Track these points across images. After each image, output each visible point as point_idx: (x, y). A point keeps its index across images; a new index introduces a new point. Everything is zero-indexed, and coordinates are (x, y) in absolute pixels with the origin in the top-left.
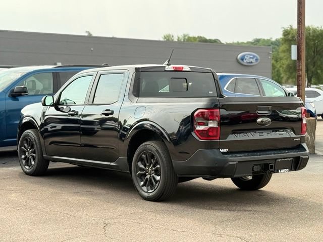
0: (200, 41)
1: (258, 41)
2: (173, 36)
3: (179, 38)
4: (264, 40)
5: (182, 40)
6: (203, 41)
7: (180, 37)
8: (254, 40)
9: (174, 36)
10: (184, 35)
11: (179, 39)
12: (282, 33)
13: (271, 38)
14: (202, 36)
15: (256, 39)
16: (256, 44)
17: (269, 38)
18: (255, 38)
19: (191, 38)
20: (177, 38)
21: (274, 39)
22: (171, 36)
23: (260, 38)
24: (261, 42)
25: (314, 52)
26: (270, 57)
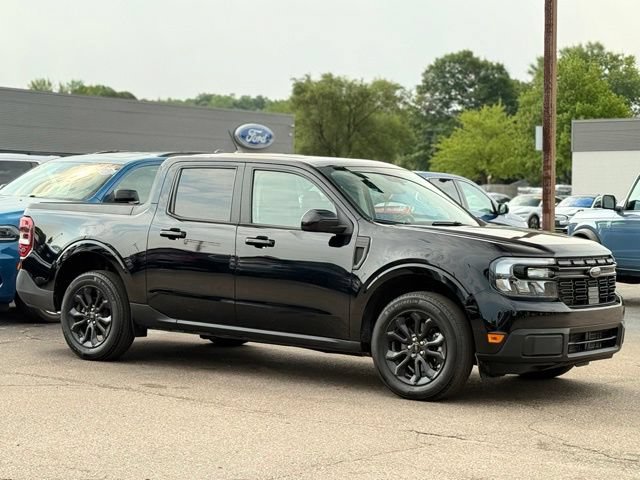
0: (102, 95)
1: (206, 99)
2: (50, 84)
3: (62, 87)
4: (219, 96)
5: (70, 92)
6: (110, 94)
7: (65, 86)
8: (200, 96)
9: (53, 85)
10: (73, 82)
11: (64, 90)
12: (292, 88)
13: (233, 95)
14: (106, 85)
15: (204, 94)
16: (205, 105)
17: (228, 95)
18: (201, 93)
19: (87, 88)
20: (58, 88)
21: (238, 97)
22: (47, 83)
23: (211, 93)
24: (213, 101)
25: (349, 126)
26: (291, 134)
